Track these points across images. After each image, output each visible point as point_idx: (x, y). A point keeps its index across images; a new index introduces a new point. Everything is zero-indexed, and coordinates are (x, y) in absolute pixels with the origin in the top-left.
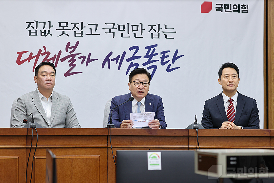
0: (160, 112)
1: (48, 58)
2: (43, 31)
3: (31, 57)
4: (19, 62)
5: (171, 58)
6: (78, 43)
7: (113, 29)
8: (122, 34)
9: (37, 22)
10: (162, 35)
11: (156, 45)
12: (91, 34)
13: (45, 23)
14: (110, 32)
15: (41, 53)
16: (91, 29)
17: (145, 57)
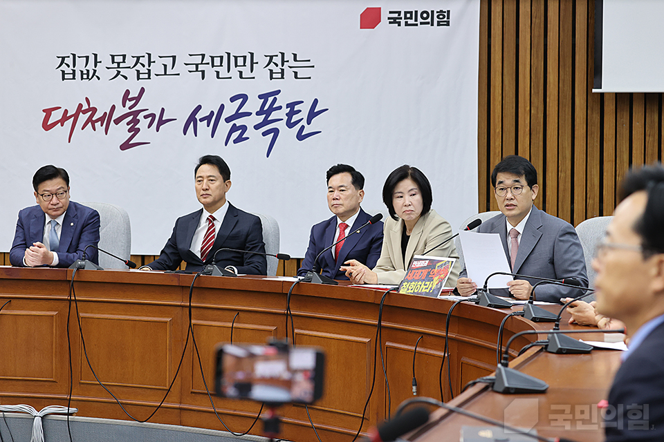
1: (94, 119)
2: (85, 72)
3: (65, 117)
4: (47, 126)
5: (304, 114)
6: (143, 90)
7: (202, 64)
9: (74, 55)
10: (289, 73)
11: (279, 92)
12: (165, 74)
13: (87, 58)
14: (197, 70)
15: (83, 109)
16: (165, 66)
17: (258, 114)
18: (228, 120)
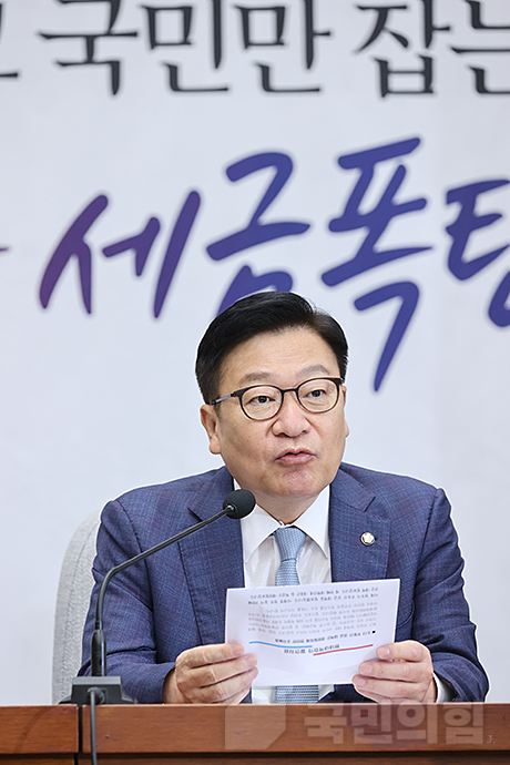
0: (440, 589)
7: (109, 34)
8: (173, 71)
10: (452, 73)
11: (410, 145)
14: (90, 60)
17: (336, 226)
18: (219, 251)
